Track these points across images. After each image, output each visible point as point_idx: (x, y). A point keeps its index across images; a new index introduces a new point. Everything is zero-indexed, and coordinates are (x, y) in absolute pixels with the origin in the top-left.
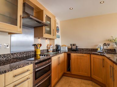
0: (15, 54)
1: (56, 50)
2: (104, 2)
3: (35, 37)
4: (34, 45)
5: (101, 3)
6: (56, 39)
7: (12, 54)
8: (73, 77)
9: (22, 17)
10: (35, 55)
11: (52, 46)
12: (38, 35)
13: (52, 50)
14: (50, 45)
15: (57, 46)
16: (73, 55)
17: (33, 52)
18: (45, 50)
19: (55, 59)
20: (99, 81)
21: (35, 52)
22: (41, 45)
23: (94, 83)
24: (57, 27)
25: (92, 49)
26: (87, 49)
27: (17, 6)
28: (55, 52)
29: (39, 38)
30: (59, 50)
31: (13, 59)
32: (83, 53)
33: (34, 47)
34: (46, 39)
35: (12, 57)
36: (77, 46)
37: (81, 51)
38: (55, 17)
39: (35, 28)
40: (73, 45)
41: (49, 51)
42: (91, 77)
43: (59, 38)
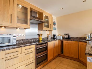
0: (27, 39)
1: (53, 38)
2: (86, 1)
3: (39, 30)
4: (38, 35)
5: (83, 1)
6: (53, 30)
7: (26, 39)
8: (65, 58)
9: (30, 19)
10: (39, 41)
11: (50, 35)
12: (40, 28)
13: (50, 38)
14: (49, 35)
15: (54, 35)
16: (65, 42)
17: (37, 39)
18: (46, 38)
19: (50, 43)
20: (84, 62)
21: (39, 39)
22: (42, 35)
23: (80, 64)
24: (54, 22)
25: (82, 38)
26: (78, 37)
27: (27, 14)
28: (52, 39)
29: (41, 30)
30: (55, 38)
31: (27, 42)
32: (72, 41)
33: (38, 36)
34: (46, 30)
35: (26, 41)
36: (69, 36)
37: (73, 39)
38: (52, 16)
39: (38, 24)
40: (67, 35)
41: (48, 38)
42: (78, 59)
43: (56, 29)
